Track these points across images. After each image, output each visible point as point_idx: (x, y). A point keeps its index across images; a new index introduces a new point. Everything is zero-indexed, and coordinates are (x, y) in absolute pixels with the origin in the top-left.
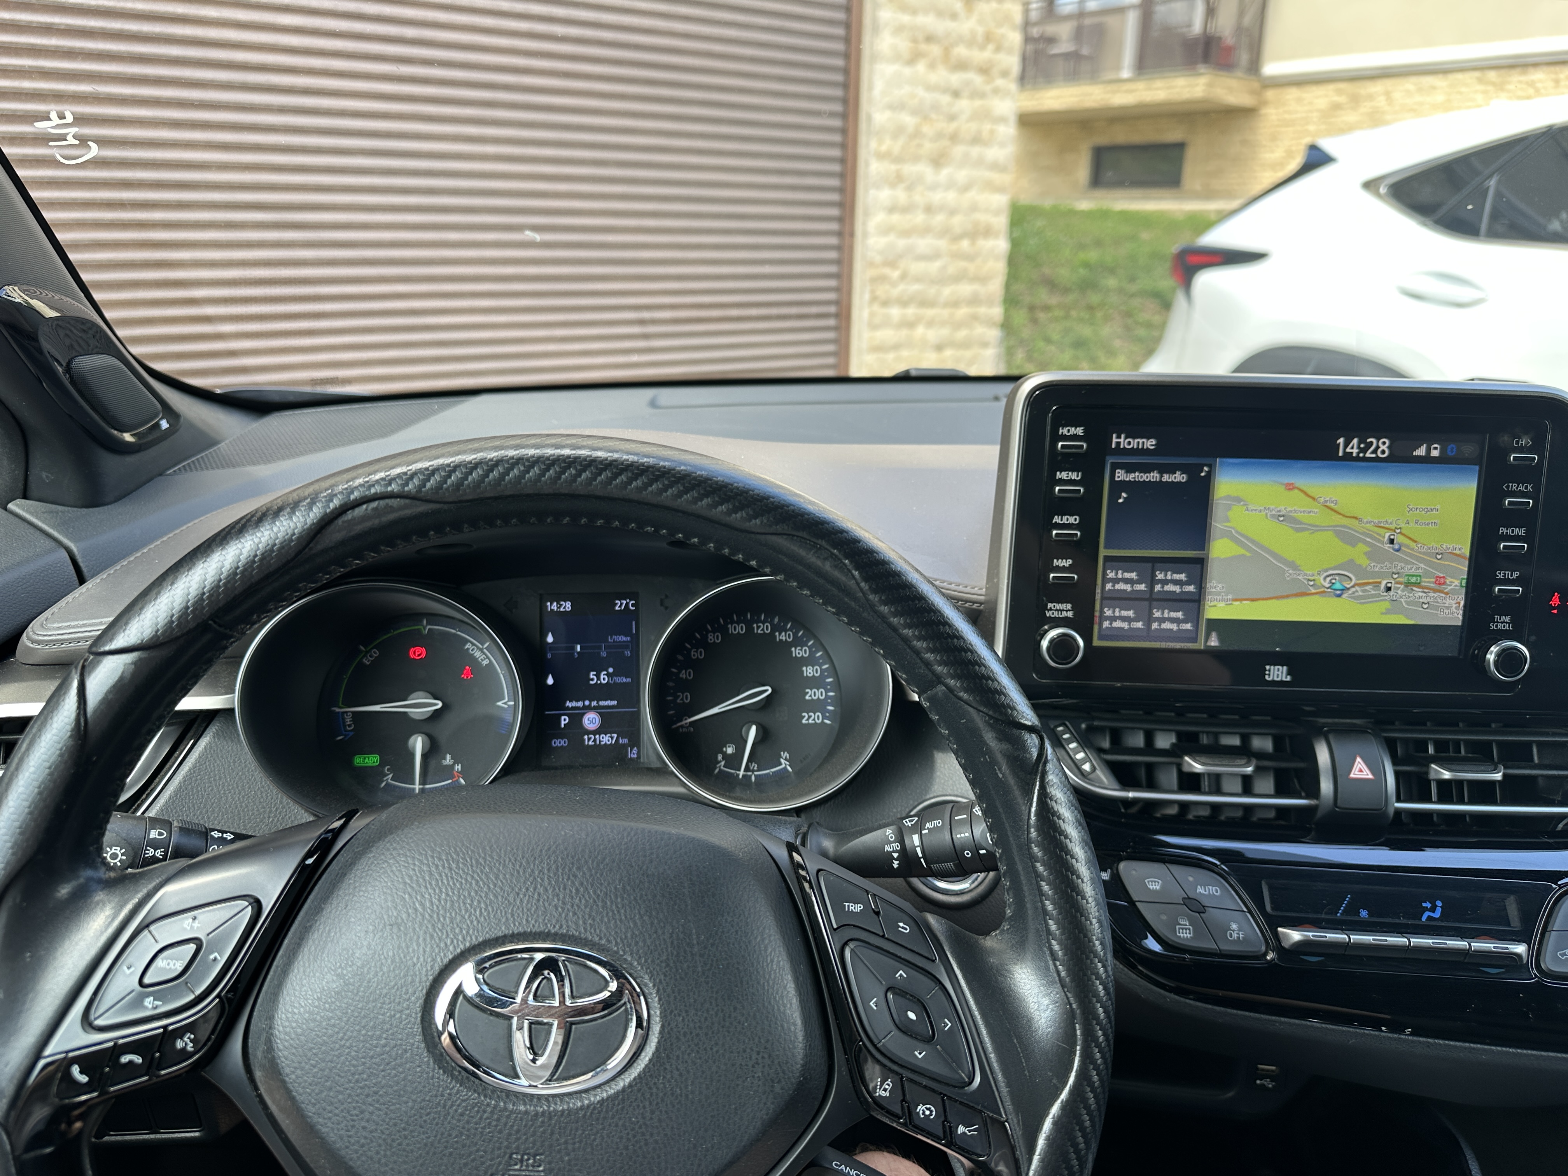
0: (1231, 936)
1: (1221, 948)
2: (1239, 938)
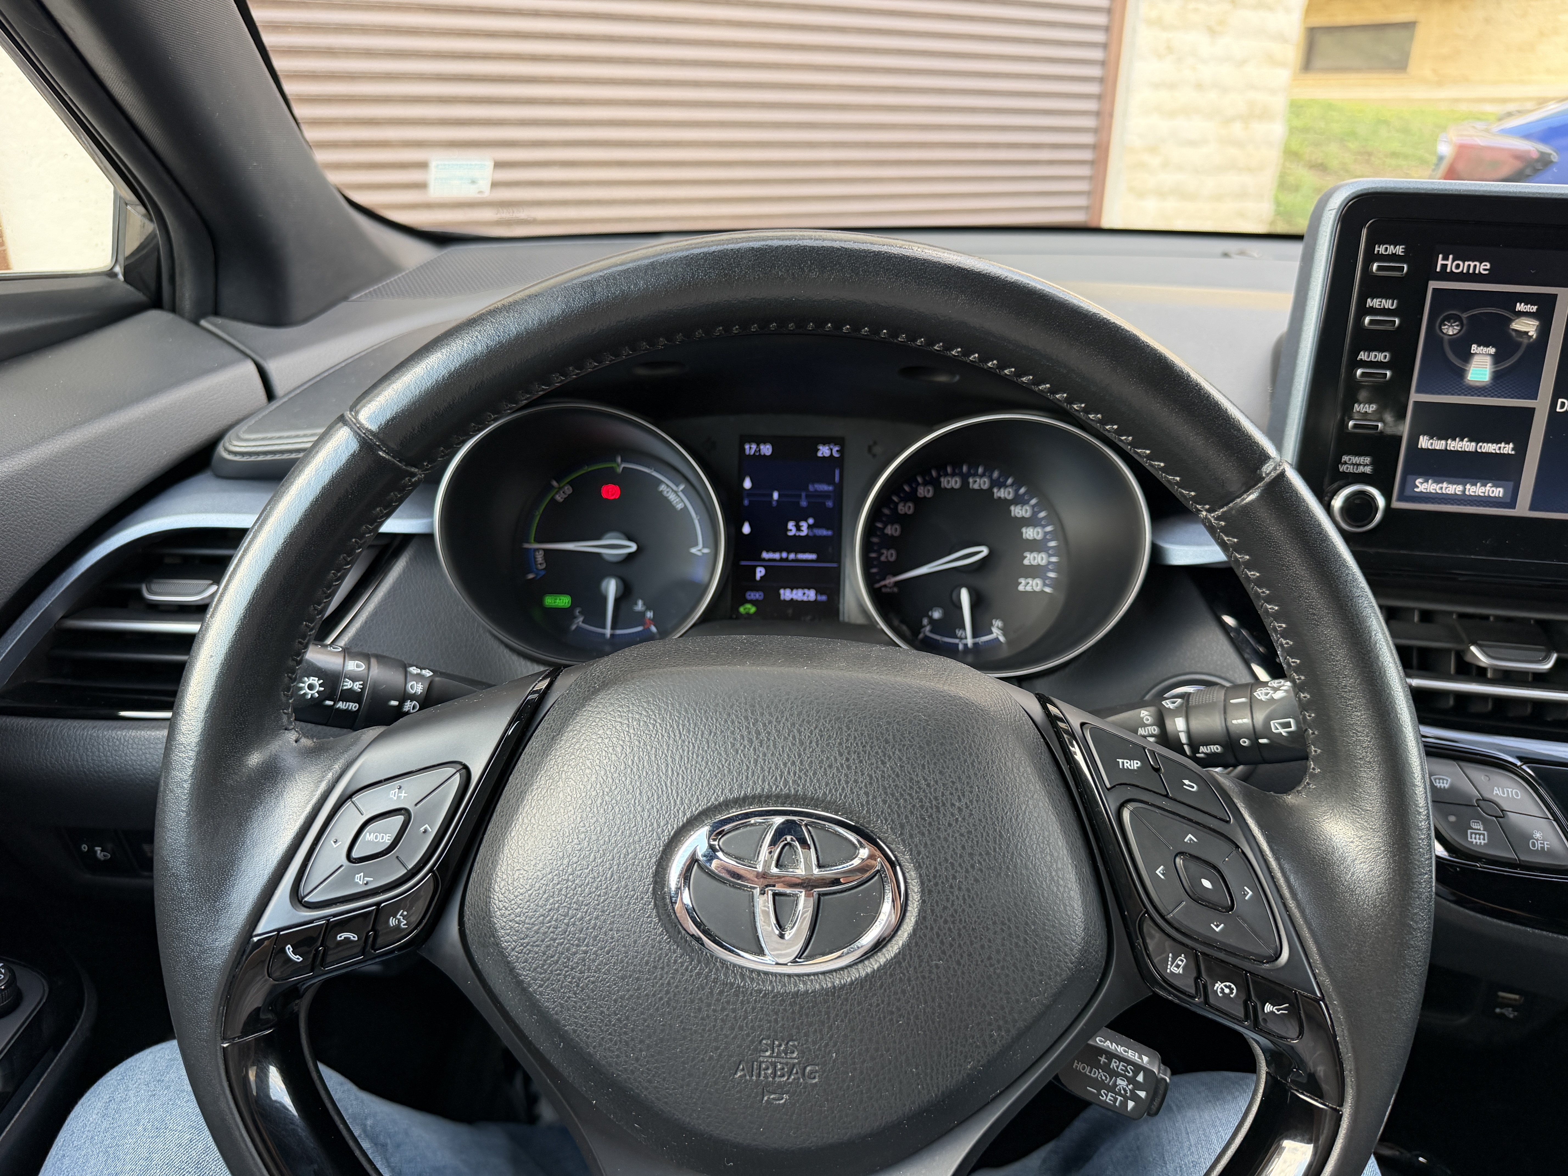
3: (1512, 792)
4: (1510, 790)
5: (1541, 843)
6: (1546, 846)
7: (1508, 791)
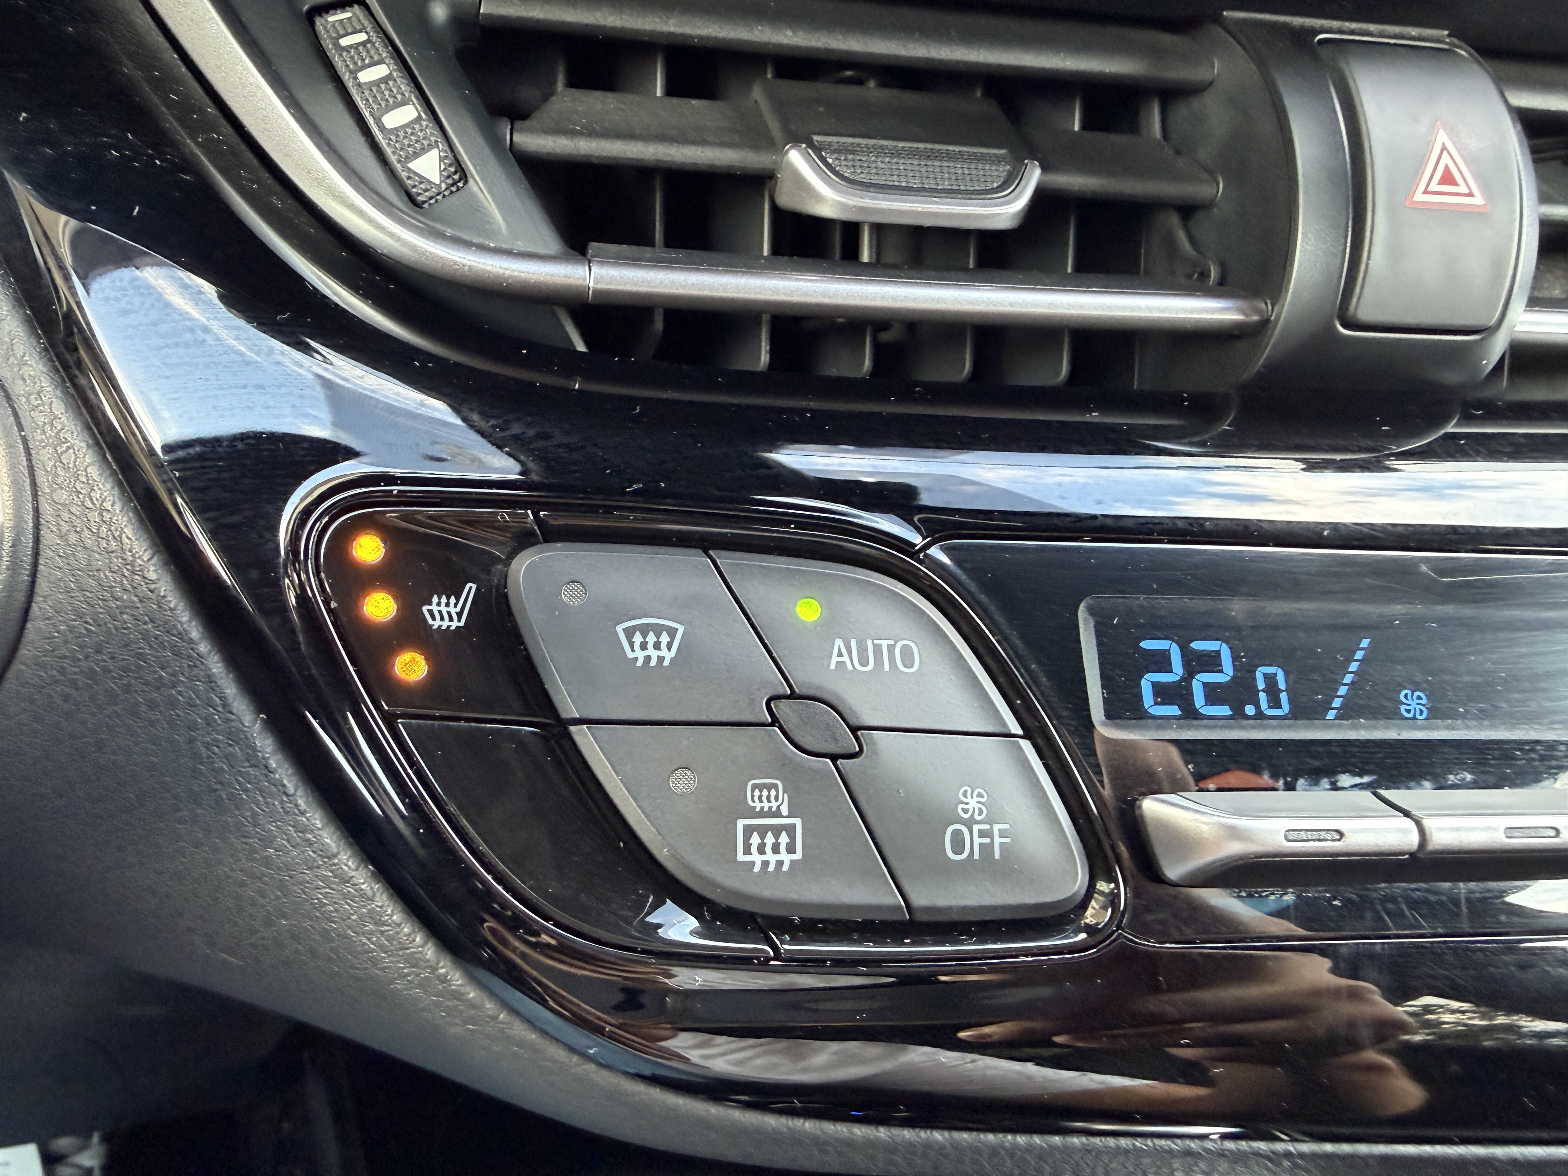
0: (958, 846)
1: (919, 899)
2: (987, 849)
3: (891, 649)
4: (885, 644)
5: (982, 834)
6: (998, 840)
7: (877, 649)
